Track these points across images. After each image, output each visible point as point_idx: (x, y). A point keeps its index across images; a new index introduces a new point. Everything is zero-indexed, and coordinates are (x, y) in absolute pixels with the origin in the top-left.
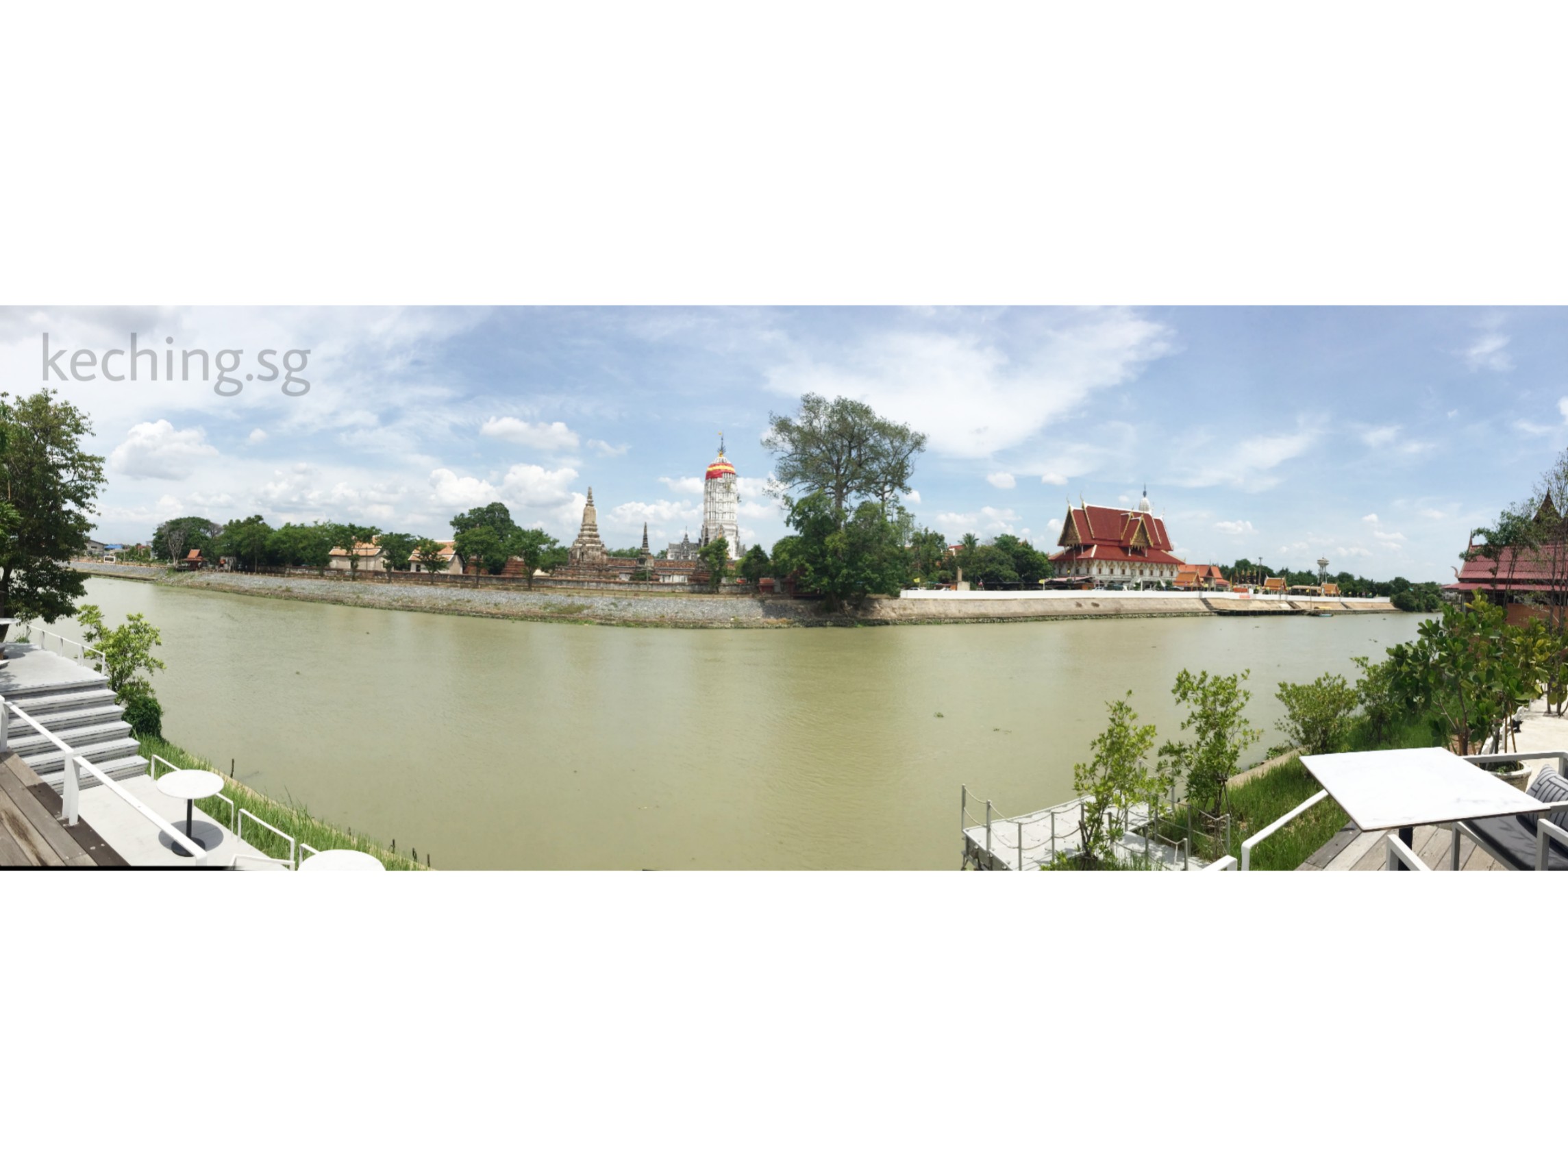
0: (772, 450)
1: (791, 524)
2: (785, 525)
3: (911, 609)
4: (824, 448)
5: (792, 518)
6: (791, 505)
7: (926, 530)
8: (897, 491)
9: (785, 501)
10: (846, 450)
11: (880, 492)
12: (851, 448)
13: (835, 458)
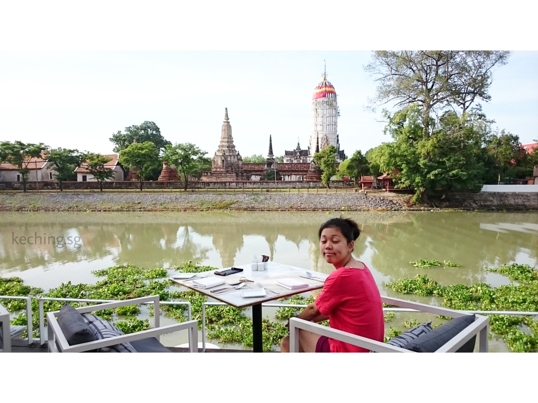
0: (371, 73)
1: (388, 132)
2: (383, 133)
3: (491, 201)
4: (415, 68)
5: (389, 128)
6: (389, 117)
7: (503, 132)
8: (478, 99)
9: (384, 114)
10: (434, 67)
11: (461, 101)
12: (438, 66)
13: (424, 77)
